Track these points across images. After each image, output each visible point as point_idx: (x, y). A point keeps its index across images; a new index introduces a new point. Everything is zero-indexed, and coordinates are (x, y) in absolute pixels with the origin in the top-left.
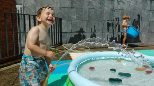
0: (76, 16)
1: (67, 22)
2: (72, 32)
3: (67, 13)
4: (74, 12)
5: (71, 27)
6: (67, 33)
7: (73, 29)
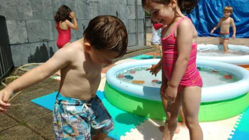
0: (32, 11)
1: (17, 23)
2: (28, 43)
3: (13, 6)
4: (28, 4)
5: (25, 33)
6: (21, 44)
7: (30, 36)
